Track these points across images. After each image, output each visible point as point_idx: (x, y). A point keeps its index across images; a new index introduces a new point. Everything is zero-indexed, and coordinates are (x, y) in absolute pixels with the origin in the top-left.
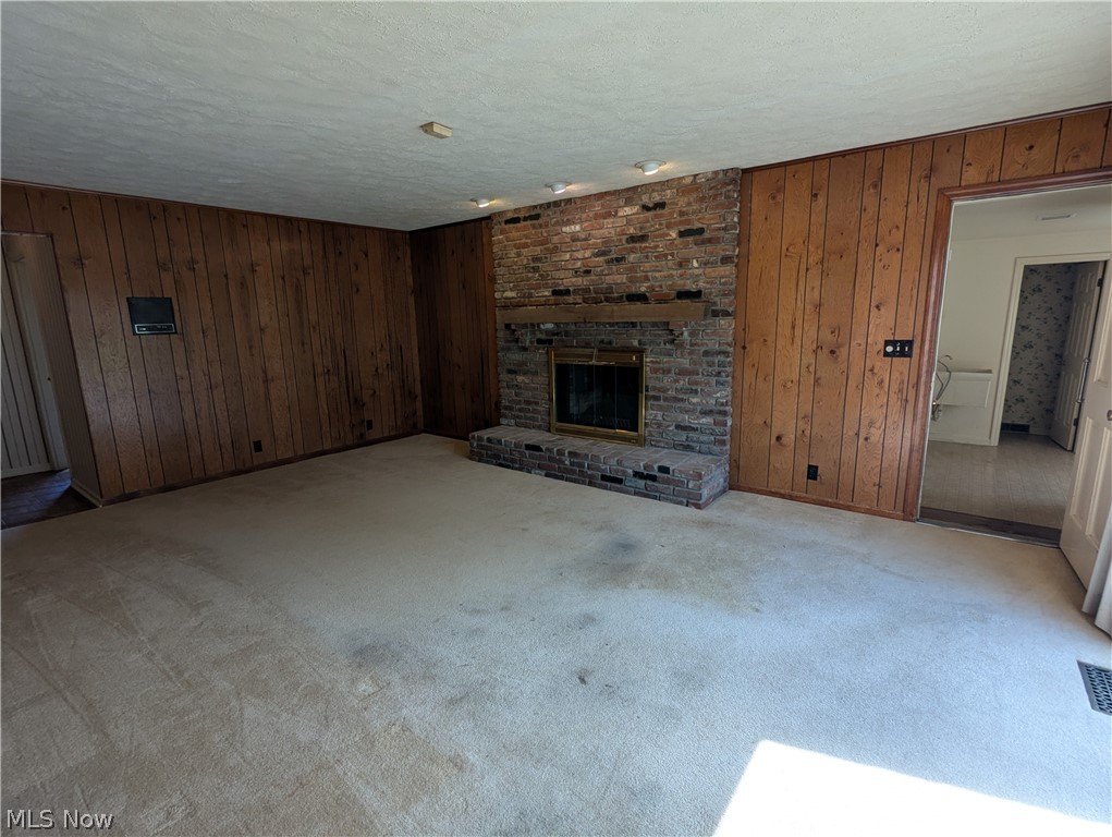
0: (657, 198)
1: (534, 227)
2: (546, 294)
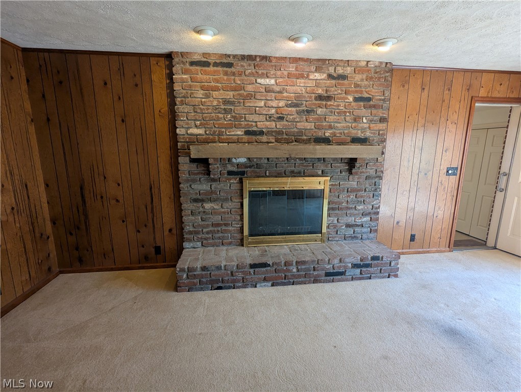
0: (340, 71)
1: (226, 74)
2: (239, 133)
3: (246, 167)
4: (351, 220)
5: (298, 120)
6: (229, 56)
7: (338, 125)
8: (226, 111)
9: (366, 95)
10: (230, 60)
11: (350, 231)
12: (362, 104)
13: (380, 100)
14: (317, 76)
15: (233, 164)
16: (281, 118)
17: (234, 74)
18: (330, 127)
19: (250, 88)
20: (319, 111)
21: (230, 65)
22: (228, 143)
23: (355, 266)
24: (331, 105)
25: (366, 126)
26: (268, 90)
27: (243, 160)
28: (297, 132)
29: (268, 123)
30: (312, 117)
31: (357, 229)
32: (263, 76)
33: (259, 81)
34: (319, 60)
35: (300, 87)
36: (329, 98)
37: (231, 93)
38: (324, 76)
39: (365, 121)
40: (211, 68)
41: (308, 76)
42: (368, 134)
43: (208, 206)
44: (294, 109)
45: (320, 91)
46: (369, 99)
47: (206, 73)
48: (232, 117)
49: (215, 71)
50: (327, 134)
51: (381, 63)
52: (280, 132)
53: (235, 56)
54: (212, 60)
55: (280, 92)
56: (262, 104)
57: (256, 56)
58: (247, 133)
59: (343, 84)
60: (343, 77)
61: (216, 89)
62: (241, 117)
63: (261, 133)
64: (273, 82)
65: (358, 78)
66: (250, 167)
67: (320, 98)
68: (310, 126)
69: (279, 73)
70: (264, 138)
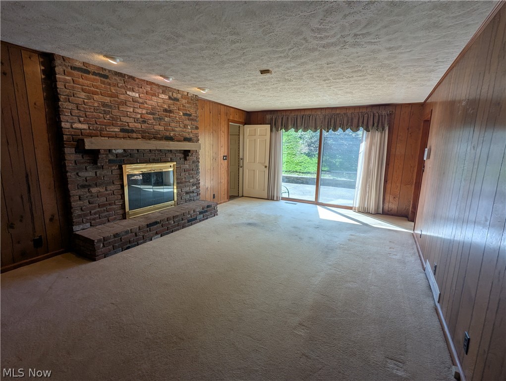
0: (175, 95)
1: (103, 83)
2: (117, 130)
3: (124, 157)
4: (187, 189)
5: (154, 124)
6: (105, 70)
7: (177, 129)
8: (105, 112)
9: (188, 112)
10: (107, 73)
11: (188, 196)
12: (187, 117)
13: (195, 116)
14: (163, 96)
15: (113, 154)
16: (144, 122)
17: (109, 84)
18: (173, 130)
19: (122, 97)
20: (166, 119)
21: (106, 77)
22: (109, 137)
23: (201, 213)
24: (172, 116)
25: (190, 131)
26: (134, 100)
27: (120, 151)
28: (155, 132)
29: (136, 124)
30: (162, 123)
31: (191, 195)
32: (130, 90)
33: (128, 93)
34: (163, 86)
35: (153, 102)
36: (170, 112)
37: (108, 99)
38: (167, 97)
39: (189, 128)
40: (91, 76)
41: (158, 95)
42: (191, 136)
43: (94, 190)
44: (152, 116)
45: (166, 106)
46: (190, 115)
47: (87, 79)
48: (111, 117)
49: (94, 79)
50: (171, 135)
51: (193, 95)
52: (144, 132)
53: (110, 71)
54: (91, 69)
55: (142, 103)
56: (131, 110)
57: (125, 75)
58: (122, 130)
59: (177, 104)
60: (176, 100)
61: (96, 93)
62: (117, 118)
63: (132, 131)
64: (137, 95)
65: (184, 101)
66: (126, 156)
67: (165, 110)
68: (161, 128)
69: (141, 89)
70: (134, 135)
